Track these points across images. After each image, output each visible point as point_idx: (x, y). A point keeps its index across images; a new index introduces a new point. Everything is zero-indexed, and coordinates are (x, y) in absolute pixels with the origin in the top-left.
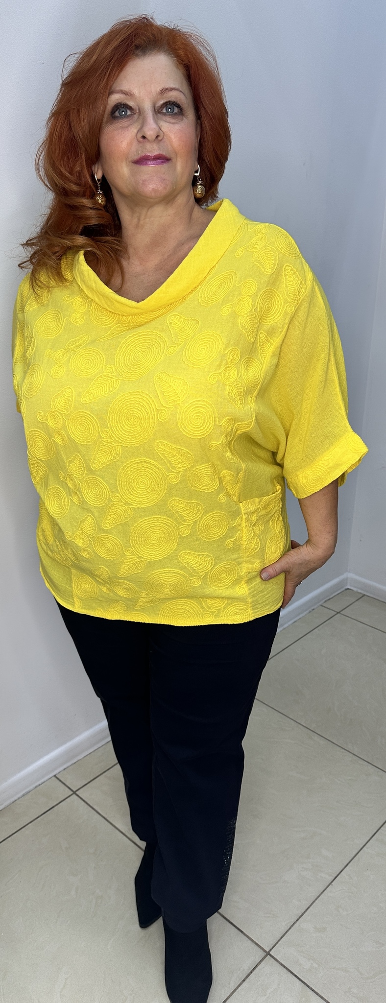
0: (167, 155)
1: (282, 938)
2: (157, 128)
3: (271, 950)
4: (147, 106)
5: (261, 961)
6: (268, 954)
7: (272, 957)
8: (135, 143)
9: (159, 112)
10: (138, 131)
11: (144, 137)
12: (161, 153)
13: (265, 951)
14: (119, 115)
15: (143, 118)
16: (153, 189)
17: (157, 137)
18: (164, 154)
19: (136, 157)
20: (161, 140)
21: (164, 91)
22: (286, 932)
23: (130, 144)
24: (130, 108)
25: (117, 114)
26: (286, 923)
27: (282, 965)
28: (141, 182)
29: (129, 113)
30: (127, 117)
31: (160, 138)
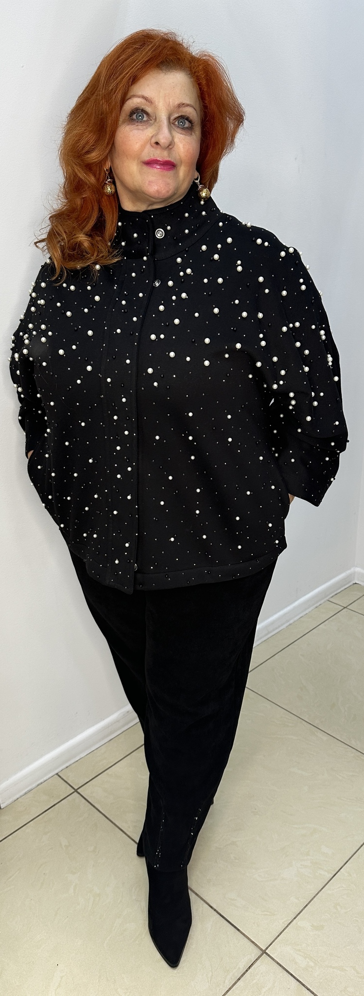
0: (175, 162)
1: (278, 936)
2: (171, 138)
3: (267, 948)
4: (163, 117)
5: (257, 960)
6: (264, 952)
7: (269, 955)
8: (148, 146)
9: (173, 124)
10: (152, 137)
11: (157, 143)
12: (170, 159)
13: (261, 949)
14: (136, 118)
15: (159, 126)
16: (158, 191)
17: (168, 146)
18: (172, 161)
19: (146, 159)
20: (171, 149)
21: (181, 105)
22: (283, 930)
23: (143, 147)
24: (147, 114)
25: (134, 116)
26: (283, 921)
27: (278, 963)
28: (147, 182)
29: (145, 119)
30: (142, 121)
31: (170, 147)
